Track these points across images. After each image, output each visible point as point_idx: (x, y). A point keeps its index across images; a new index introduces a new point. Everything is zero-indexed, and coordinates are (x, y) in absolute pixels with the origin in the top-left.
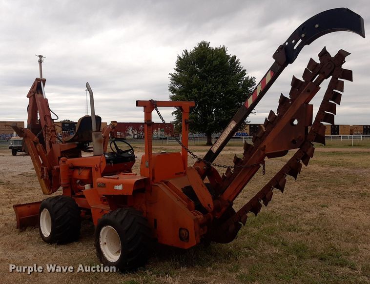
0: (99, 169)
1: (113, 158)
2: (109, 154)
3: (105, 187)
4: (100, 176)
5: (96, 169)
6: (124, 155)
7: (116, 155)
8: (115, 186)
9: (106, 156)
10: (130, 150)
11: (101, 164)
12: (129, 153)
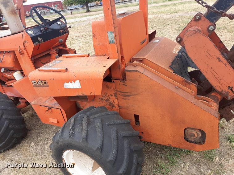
0: (25, 52)
1: (39, 33)
2: (32, 28)
3: (48, 86)
4: (33, 68)
5: (20, 53)
6: (54, 26)
7: (42, 29)
8: (65, 84)
9: (30, 32)
10: (58, 19)
11: (26, 44)
12: (59, 23)
